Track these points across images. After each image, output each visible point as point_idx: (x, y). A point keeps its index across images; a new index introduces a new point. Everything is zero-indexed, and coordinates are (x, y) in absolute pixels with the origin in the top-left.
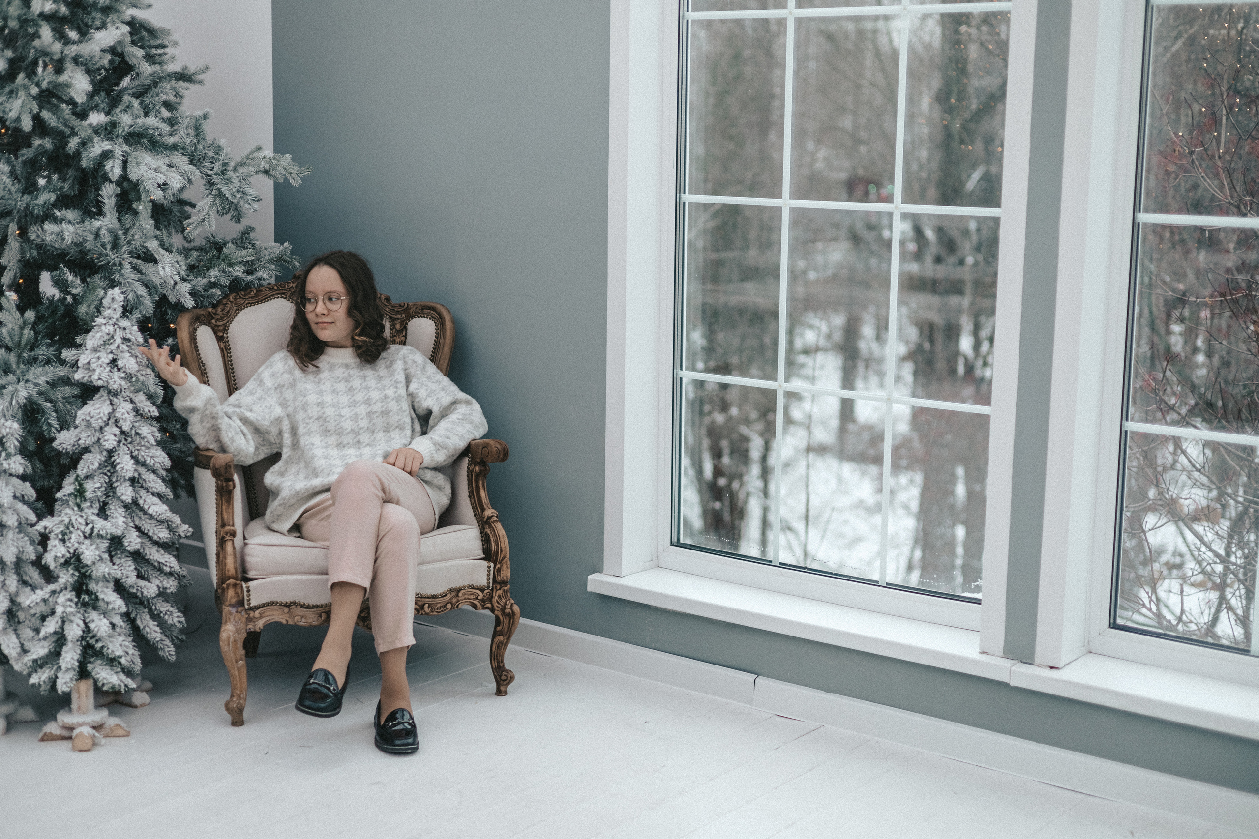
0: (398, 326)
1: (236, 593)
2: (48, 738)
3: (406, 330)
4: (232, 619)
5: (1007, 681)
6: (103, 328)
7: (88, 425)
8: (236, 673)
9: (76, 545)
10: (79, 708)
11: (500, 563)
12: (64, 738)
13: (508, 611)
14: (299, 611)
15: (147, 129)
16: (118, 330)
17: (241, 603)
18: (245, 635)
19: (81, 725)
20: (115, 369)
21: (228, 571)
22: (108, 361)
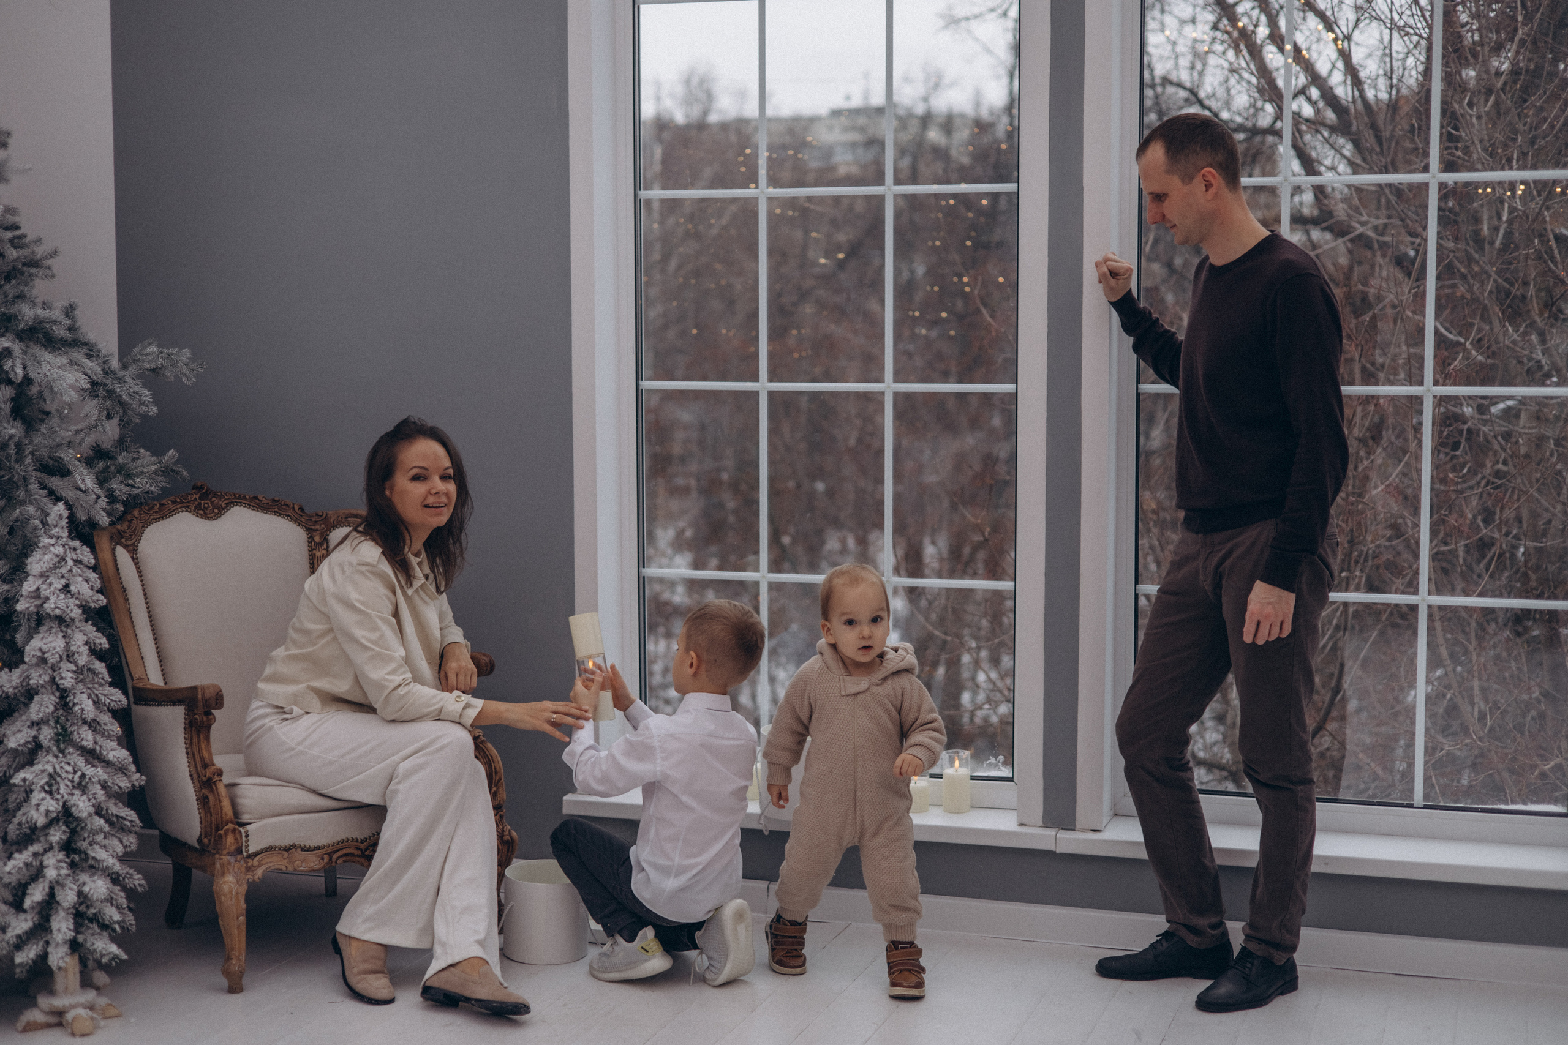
0: (317, 539)
1: (236, 839)
2: (31, 1027)
3: (327, 543)
4: (231, 870)
5: (1052, 848)
6: (52, 549)
7: (43, 661)
8: (236, 931)
9: (66, 796)
10: (67, 988)
11: (496, 786)
12: (49, 1026)
13: (506, 837)
14: (299, 855)
15: (41, 322)
16: (68, 551)
17: (239, 851)
18: (245, 887)
19: (73, 1007)
20: (69, 596)
21: (226, 814)
22: (60, 587)
